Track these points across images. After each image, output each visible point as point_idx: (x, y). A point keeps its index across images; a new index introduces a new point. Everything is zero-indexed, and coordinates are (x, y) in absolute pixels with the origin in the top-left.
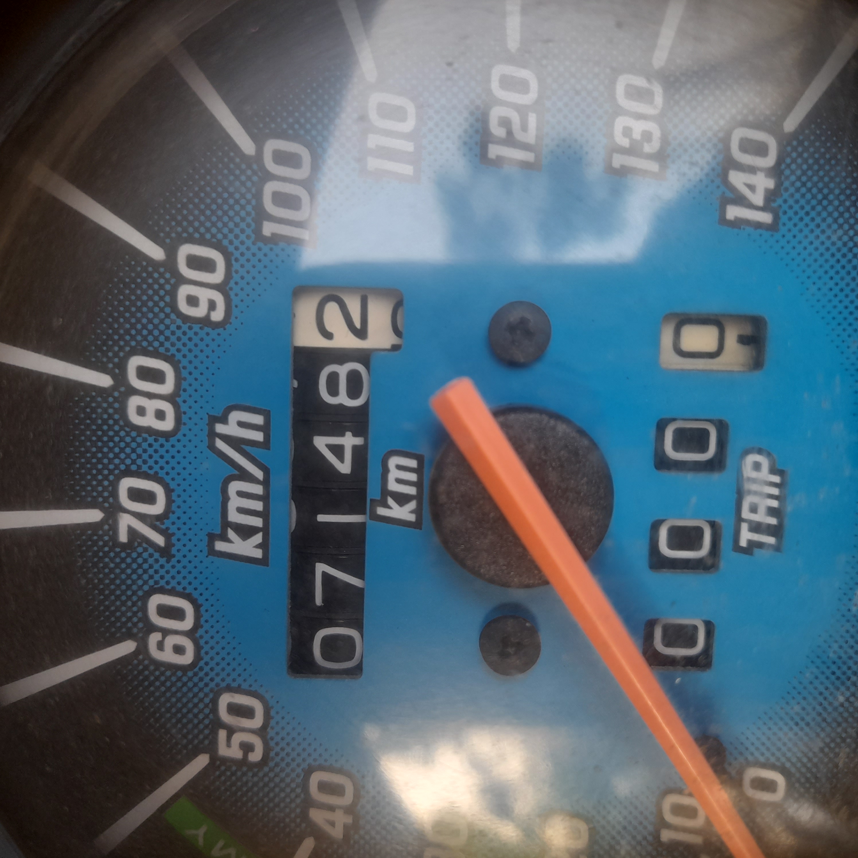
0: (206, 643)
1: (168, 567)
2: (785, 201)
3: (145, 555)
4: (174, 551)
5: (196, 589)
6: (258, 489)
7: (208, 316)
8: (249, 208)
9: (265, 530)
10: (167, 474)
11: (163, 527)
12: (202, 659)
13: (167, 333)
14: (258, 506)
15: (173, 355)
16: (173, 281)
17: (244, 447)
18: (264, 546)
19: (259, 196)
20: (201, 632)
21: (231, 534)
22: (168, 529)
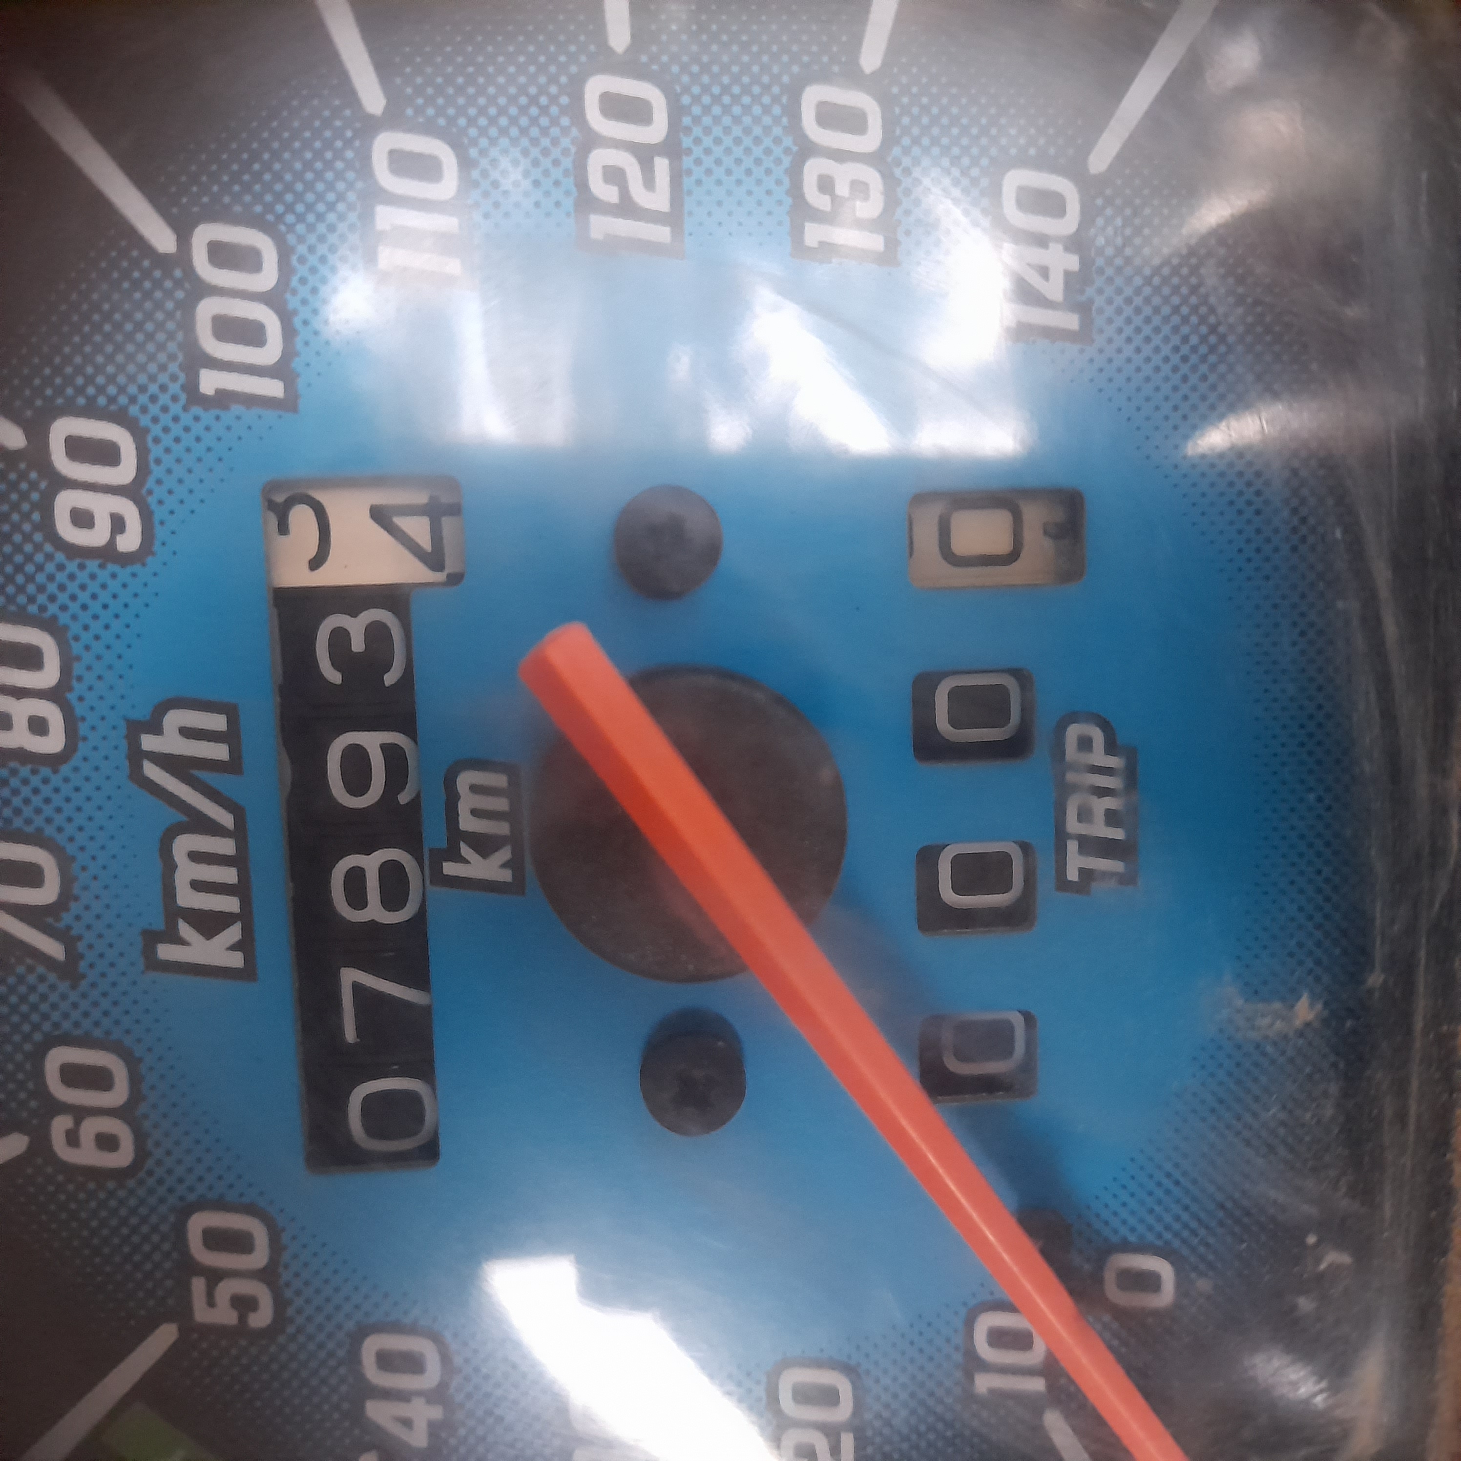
0: (156, 1126)
1: (74, 996)
2: (1100, 291)
3: (31, 979)
4: (83, 966)
5: (128, 1032)
6: (226, 846)
7: (112, 542)
8: (172, 347)
9: (245, 917)
10: (60, 830)
11: (61, 925)
12: (149, 1154)
13: (40, 578)
14: (229, 875)
15: (54, 618)
16: (43, 485)
17: (196, 773)
18: (244, 945)
19: (188, 325)
20: (143, 1108)
21: (185, 929)
22: (69, 928)
